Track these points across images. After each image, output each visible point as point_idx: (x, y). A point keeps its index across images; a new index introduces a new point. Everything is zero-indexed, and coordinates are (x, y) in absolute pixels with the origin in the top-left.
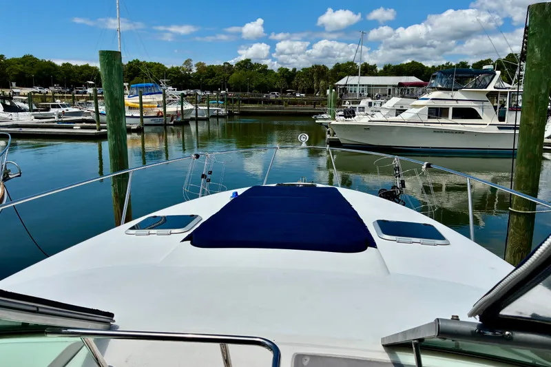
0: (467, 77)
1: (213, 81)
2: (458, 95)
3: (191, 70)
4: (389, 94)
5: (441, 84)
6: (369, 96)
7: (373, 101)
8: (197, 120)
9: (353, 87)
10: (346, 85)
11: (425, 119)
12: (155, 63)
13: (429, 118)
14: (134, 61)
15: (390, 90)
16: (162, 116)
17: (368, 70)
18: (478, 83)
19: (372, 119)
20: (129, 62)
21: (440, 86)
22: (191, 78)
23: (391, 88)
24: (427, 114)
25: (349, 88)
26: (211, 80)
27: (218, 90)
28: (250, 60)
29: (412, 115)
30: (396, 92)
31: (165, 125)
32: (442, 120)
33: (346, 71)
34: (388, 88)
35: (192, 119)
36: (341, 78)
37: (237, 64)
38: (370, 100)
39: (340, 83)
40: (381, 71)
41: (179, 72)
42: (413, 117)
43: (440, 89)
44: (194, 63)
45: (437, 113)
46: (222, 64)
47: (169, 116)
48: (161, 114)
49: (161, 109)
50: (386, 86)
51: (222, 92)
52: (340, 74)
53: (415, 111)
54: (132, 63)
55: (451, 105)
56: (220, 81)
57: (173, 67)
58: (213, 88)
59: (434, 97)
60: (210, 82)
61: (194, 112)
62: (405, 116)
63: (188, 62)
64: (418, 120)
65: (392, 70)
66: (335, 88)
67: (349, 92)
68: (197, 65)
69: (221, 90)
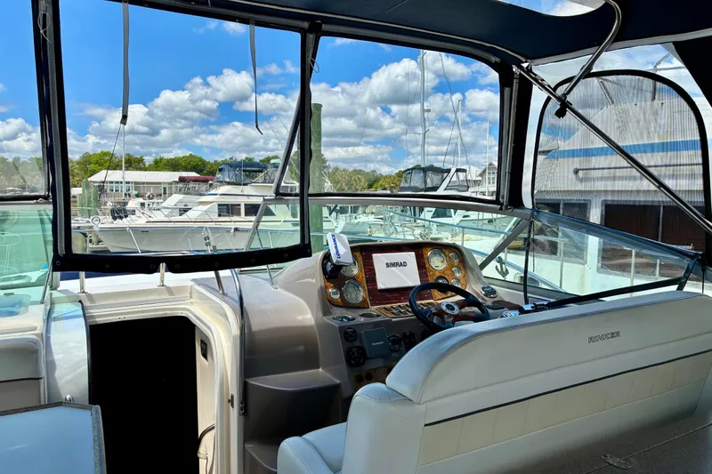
0: (255, 171)
2: (248, 190)
4: (165, 193)
5: (229, 177)
6: (137, 196)
7: (147, 202)
9: (114, 185)
10: (103, 182)
11: (215, 217)
13: (220, 215)
15: (165, 189)
17: (133, 163)
18: (268, 178)
19: (151, 220)
21: (228, 180)
23: (167, 186)
24: (217, 211)
25: (108, 187)
29: (200, 212)
30: (174, 190)
32: (235, 218)
33: (101, 165)
34: (163, 186)
36: (94, 172)
38: (141, 200)
39: (93, 178)
40: (149, 165)
42: (200, 216)
43: (229, 183)
45: (228, 209)
50: (160, 183)
52: (92, 167)
53: (202, 208)
55: (243, 201)
59: (223, 192)
62: (191, 215)
64: (207, 219)
65: (165, 165)
66: (88, 185)
67: (108, 191)
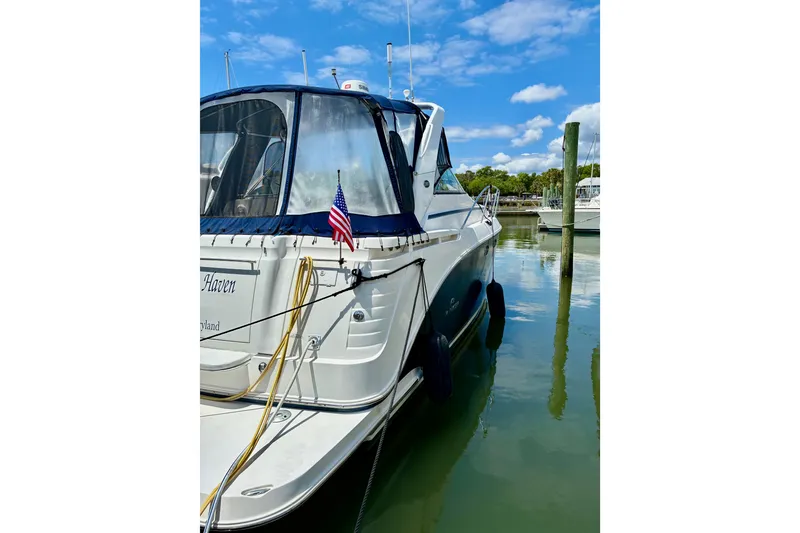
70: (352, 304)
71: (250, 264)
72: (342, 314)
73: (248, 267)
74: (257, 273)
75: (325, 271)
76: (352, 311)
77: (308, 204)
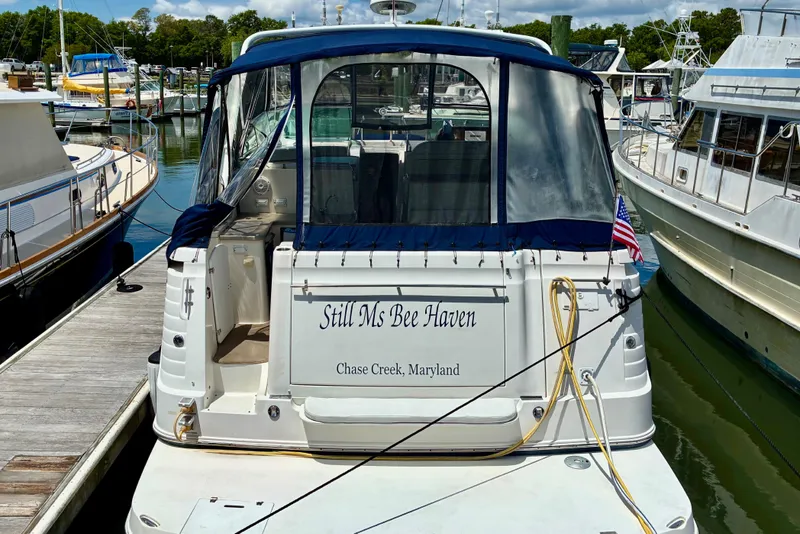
1: (188, 50)
3: (147, 29)
6: (460, 80)
7: (467, 88)
8: (183, 115)
12: (80, 14)
14: (39, 8)
16: (134, 108)
20: (31, 12)
22: (146, 42)
26: (185, 48)
27: (199, 66)
28: (255, 12)
31: (139, 122)
35: (176, 115)
37: (234, 19)
41: (126, 32)
44: (152, 15)
46: (204, 19)
47: (145, 107)
48: (132, 104)
49: (133, 97)
51: (207, 69)
54: (36, 12)
56: (201, 50)
57: (113, 23)
58: (189, 63)
60: (184, 51)
61: (178, 102)
63: (141, 14)
68: (159, 19)
69: (205, 66)
70: (622, 330)
71: (491, 290)
72: (614, 341)
73: (490, 293)
74: (505, 300)
75: (583, 294)
76: (625, 336)
77: (532, 209)
